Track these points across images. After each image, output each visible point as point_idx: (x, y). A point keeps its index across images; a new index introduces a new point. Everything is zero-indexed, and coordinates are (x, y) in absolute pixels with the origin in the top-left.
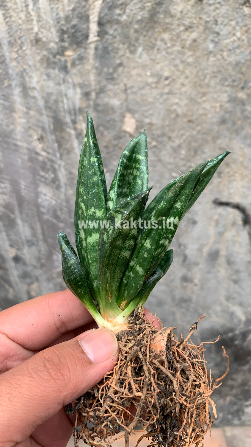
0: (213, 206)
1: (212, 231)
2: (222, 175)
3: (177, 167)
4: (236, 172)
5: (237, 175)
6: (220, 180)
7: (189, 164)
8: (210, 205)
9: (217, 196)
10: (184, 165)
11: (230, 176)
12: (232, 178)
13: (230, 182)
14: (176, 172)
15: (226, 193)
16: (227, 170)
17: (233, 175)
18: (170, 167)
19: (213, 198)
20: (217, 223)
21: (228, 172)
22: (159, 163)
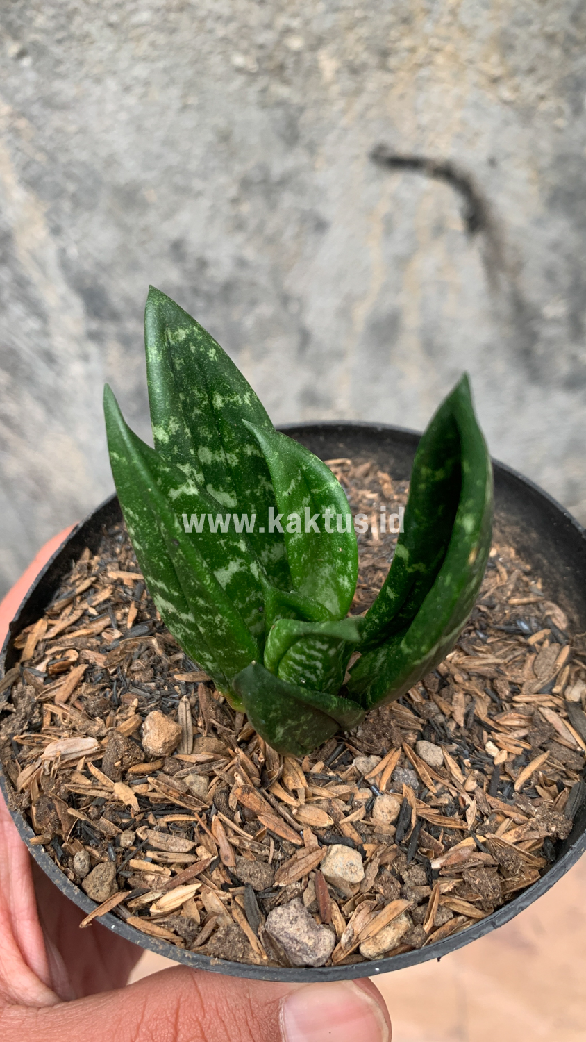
0: (373, 169)
1: (376, 254)
2: (393, 62)
3: (245, 31)
4: (437, 50)
5: (440, 59)
6: (388, 78)
7: (282, 21)
8: (362, 168)
9: (385, 137)
10: (269, 26)
11: (420, 66)
12: (424, 72)
13: (420, 86)
14: (246, 53)
15: (407, 127)
16: (407, 43)
17: (429, 62)
18: (221, 31)
19: (367, 143)
20: (389, 226)
21: (412, 50)
22: (184, 18)
